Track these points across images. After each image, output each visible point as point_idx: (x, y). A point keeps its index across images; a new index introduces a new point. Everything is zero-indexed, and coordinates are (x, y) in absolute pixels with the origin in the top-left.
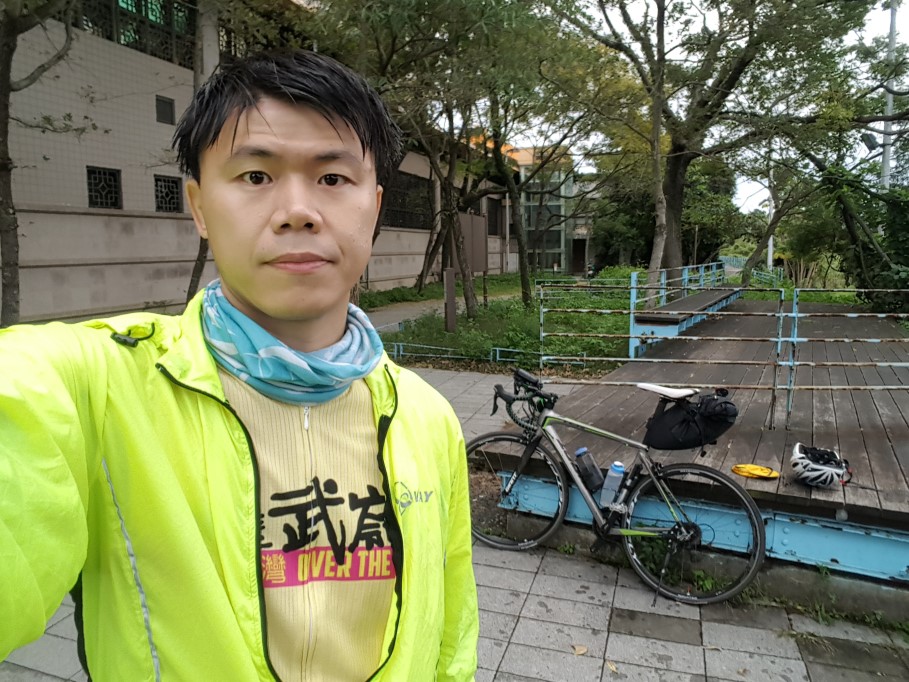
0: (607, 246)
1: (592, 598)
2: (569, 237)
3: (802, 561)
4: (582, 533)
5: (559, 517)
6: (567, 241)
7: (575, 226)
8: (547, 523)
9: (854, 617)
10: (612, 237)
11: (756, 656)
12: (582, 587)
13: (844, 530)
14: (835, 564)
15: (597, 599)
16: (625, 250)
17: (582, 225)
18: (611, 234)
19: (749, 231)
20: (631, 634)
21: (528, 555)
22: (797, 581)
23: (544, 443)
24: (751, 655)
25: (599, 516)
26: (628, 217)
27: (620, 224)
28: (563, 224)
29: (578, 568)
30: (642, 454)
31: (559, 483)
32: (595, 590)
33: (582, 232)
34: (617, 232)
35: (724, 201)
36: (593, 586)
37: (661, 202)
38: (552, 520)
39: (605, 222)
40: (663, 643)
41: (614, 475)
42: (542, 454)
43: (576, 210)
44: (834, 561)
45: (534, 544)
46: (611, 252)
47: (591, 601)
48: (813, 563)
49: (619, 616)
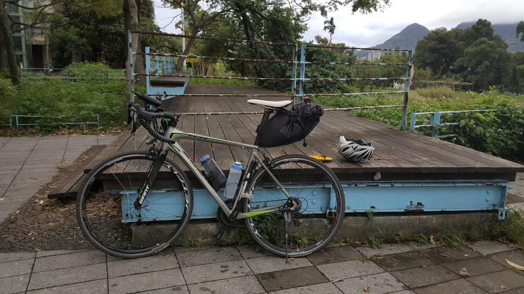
0: (62, 50)
1: (235, 272)
2: (28, 43)
3: (356, 211)
4: (203, 227)
5: (187, 217)
6: (27, 46)
7: (33, 34)
8: (175, 226)
9: (387, 240)
10: (66, 44)
11: (363, 277)
12: (222, 267)
13: (380, 186)
14: (373, 209)
15: (239, 273)
16: (77, 54)
17: (38, 34)
18: (64, 41)
19: (167, 45)
20: (282, 288)
21: (161, 256)
22: (354, 225)
23: (169, 157)
24: (361, 277)
25: (225, 207)
26: (78, 29)
27: (72, 33)
28: (23, 32)
29: (209, 255)
30: (255, 153)
31: (185, 188)
32: (233, 266)
33: (39, 39)
34: (70, 40)
35: (149, 22)
36: (229, 264)
37: (134, 7)
38: (178, 222)
39: (60, 32)
40: (307, 287)
41: (236, 171)
42: (169, 166)
43: (36, 21)
44: (373, 207)
45: (165, 245)
46: (65, 55)
47: (237, 275)
48: (363, 211)
49: (264, 279)
